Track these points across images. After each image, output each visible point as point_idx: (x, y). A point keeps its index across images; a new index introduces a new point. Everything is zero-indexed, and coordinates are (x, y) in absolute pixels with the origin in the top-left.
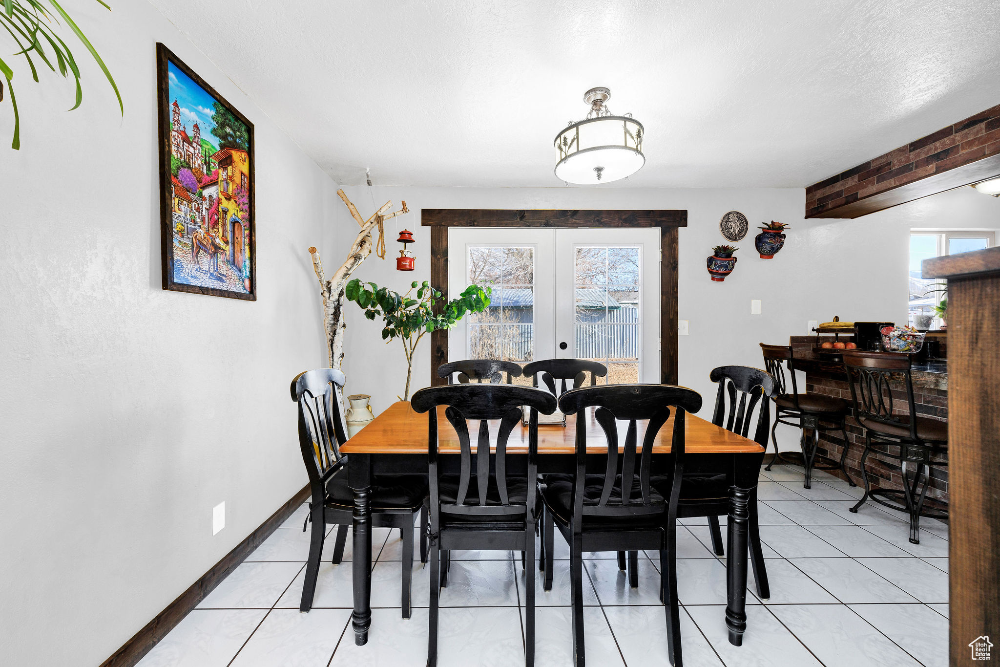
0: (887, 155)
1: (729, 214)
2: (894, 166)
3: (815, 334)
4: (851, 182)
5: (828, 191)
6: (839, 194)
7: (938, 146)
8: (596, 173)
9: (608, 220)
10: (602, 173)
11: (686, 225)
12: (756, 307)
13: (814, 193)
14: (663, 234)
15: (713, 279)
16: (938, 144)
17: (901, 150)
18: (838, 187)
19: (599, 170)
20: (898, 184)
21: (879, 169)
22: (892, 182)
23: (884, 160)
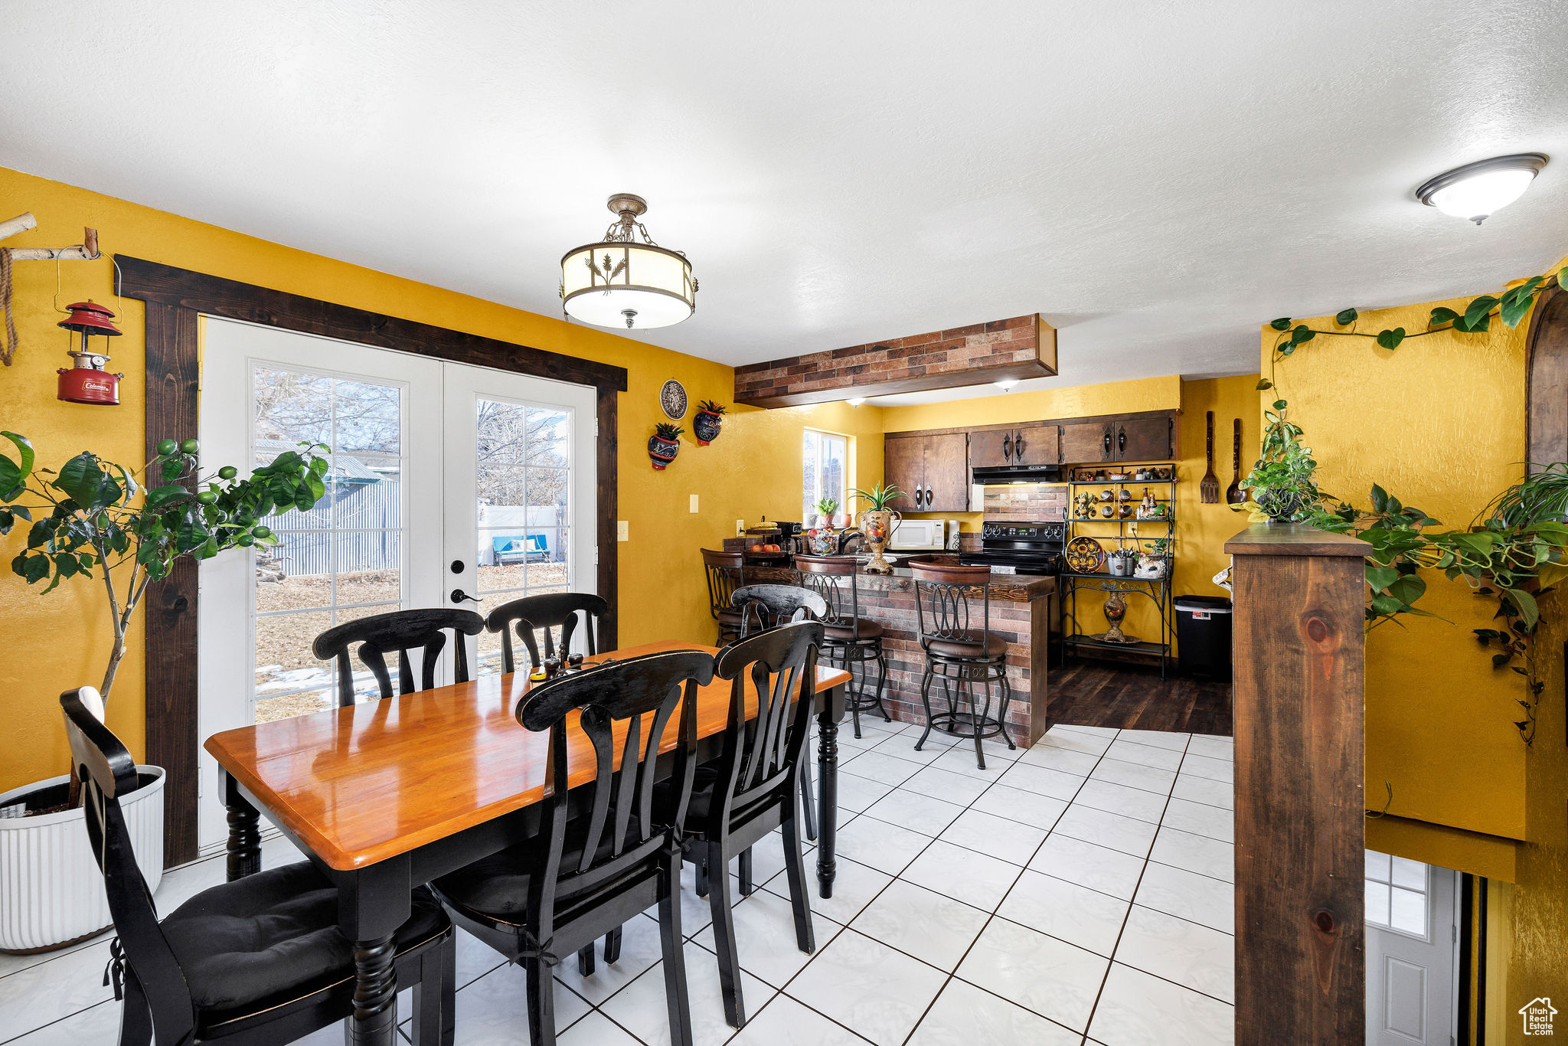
0: (814, 355)
1: (669, 383)
2: (820, 368)
3: (742, 535)
4: (782, 373)
5: (758, 376)
6: (769, 383)
7: (855, 360)
8: (625, 317)
9: (527, 362)
10: (634, 318)
11: (625, 389)
12: (694, 504)
13: (744, 375)
14: (600, 397)
15: (654, 466)
16: (854, 358)
17: (825, 354)
18: (768, 375)
19: (630, 313)
20: (823, 387)
21: (807, 368)
22: (817, 384)
23: (811, 359)
